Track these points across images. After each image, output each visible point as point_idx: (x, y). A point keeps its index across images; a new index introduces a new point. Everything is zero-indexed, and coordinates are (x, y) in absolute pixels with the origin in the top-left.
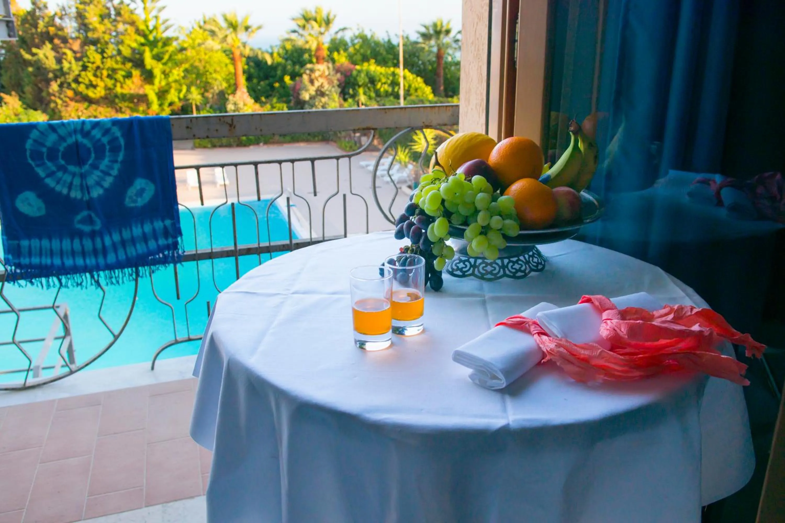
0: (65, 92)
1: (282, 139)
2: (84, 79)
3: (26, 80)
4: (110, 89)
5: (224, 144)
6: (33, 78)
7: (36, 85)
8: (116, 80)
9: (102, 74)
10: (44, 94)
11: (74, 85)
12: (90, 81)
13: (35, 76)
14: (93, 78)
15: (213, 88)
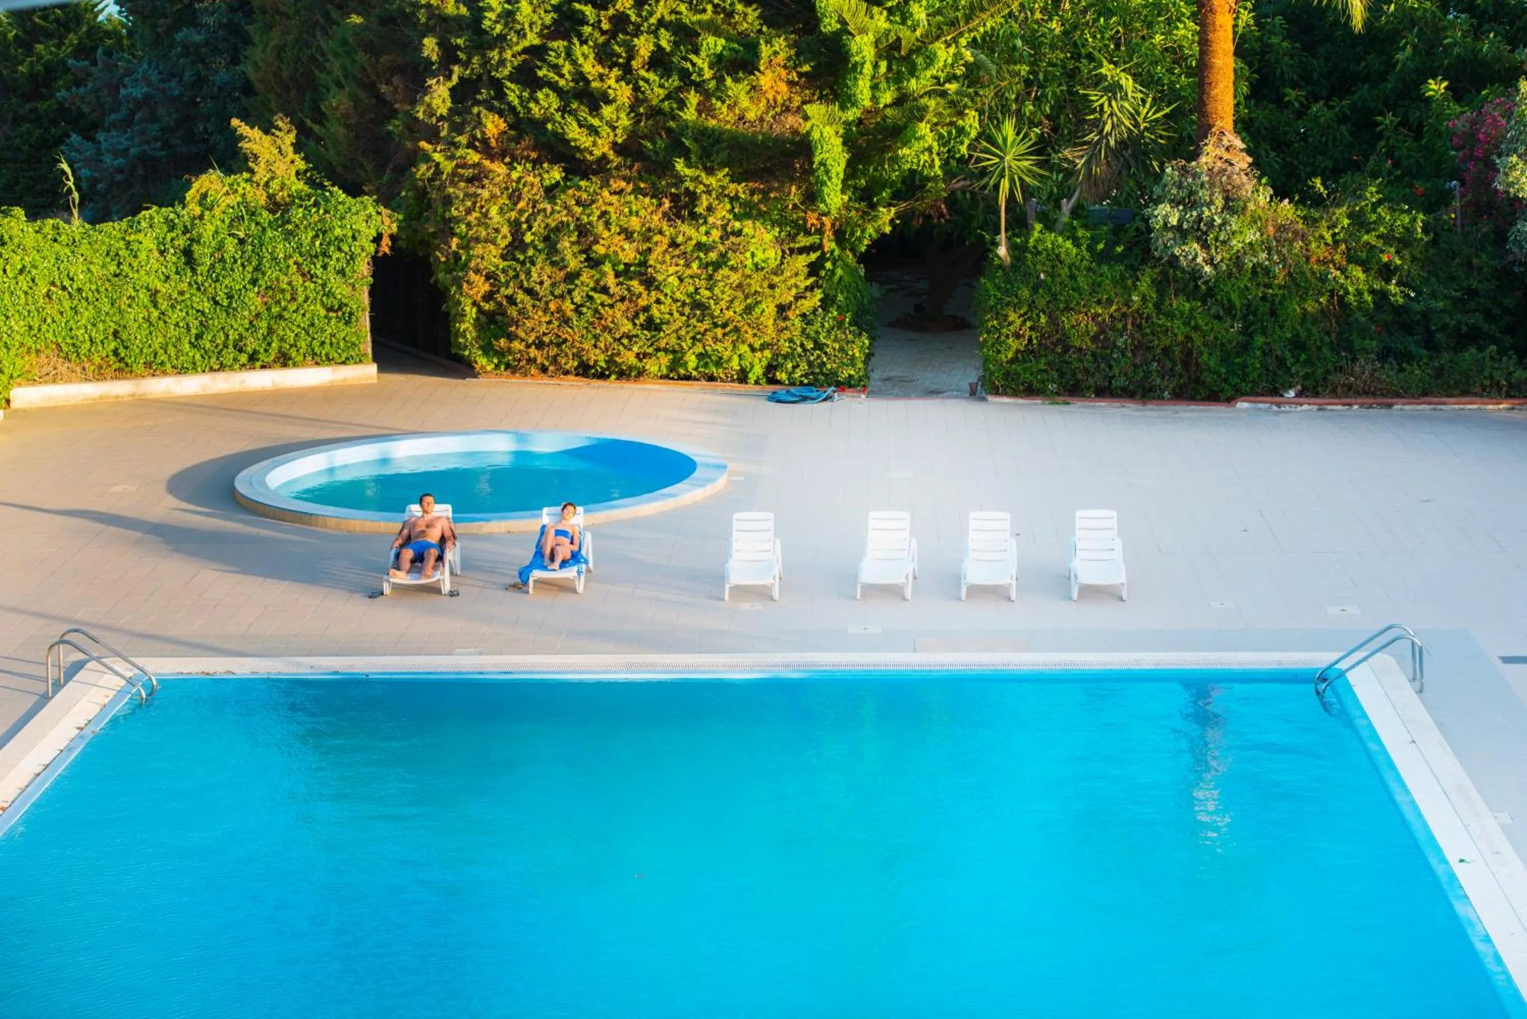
0: (479, 123)
1: (1388, 374)
2: (556, 68)
3: (335, 66)
4: (655, 112)
5: (1120, 382)
6: (361, 57)
7: (371, 88)
8: (685, 75)
9: (632, 53)
10: (394, 126)
11: (513, 92)
12: (579, 76)
13: (370, 48)
14: (590, 67)
15: (1097, 125)
